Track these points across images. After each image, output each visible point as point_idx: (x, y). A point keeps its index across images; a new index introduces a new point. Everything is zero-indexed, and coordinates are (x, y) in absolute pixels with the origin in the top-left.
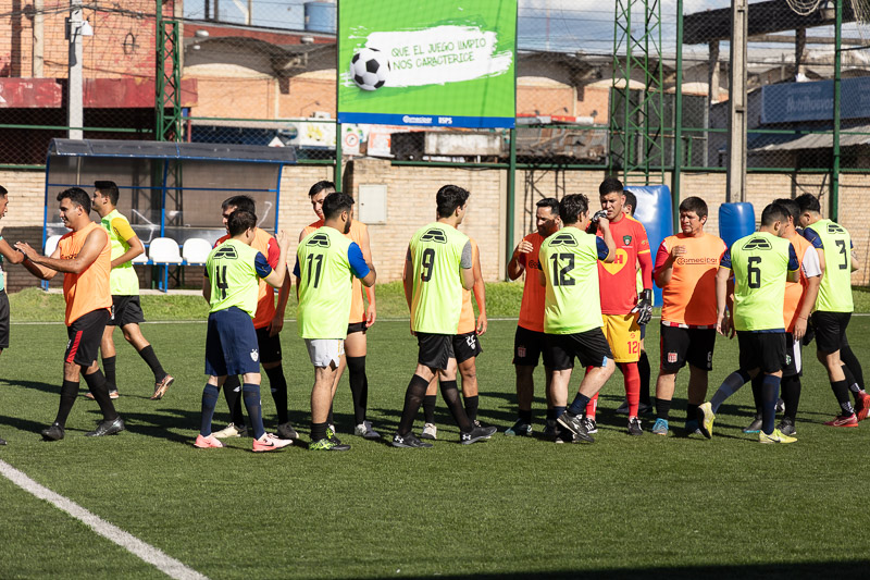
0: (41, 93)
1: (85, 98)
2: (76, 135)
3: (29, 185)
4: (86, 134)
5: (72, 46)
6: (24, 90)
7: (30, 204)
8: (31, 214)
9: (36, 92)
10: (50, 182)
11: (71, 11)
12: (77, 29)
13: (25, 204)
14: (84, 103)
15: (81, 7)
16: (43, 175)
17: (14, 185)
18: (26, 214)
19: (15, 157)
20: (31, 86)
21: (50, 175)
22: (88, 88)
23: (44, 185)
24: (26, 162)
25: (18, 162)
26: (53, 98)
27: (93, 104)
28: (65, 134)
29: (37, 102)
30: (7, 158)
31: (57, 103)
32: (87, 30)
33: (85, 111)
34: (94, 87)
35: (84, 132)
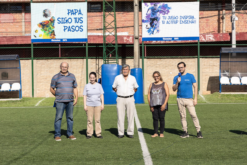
0: (224, 37)
1: (236, 38)
2: (234, 47)
3: (216, 62)
4: (237, 46)
5: (233, 24)
6: (220, 36)
7: (216, 68)
8: (217, 70)
9: (223, 37)
10: (221, 61)
11: (232, 14)
12: (234, 19)
13: (215, 68)
14: (236, 39)
15: (235, 13)
16: (219, 59)
17: (211, 62)
18: (215, 70)
19: (212, 54)
20: (221, 35)
21: (221, 59)
22: (237, 35)
23: (219, 62)
24: (215, 55)
26: (228, 38)
27: (239, 39)
28: (231, 46)
29: (223, 40)
30: (209, 54)
31: (229, 40)
32: (237, 19)
33: (236, 41)
34: (239, 35)
35: (236, 46)
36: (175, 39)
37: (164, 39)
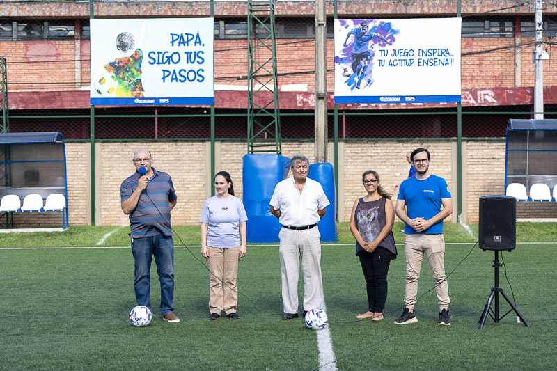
0: (518, 96)
1: (545, 98)
2: (539, 117)
3: (498, 150)
5: (537, 67)
6: (508, 94)
7: (498, 163)
8: (499, 169)
9: (515, 95)
10: (509, 149)
11: (536, 45)
12: (540, 56)
13: (495, 163)
14: (544, 101)
15: (541, 43)
16: (505, 144)
17: (487, 151)
18: (496, 169)
19: (488, 133)
20: (512, 92)
21: (509, 144)
22: (547, 92)
23: (505, 150)
24: (495, 136)
25: (491, 136)
26: (525, 99)
27: (550, 101)
28: (532, 117)
29: (515, 102)
30: (483, 133)
31: (528, 102)
32: (545, 56)
33: (545, 106)
34: (550, 91)
35: (544, 115)
36: (407, 99)
37: (382, 99)
